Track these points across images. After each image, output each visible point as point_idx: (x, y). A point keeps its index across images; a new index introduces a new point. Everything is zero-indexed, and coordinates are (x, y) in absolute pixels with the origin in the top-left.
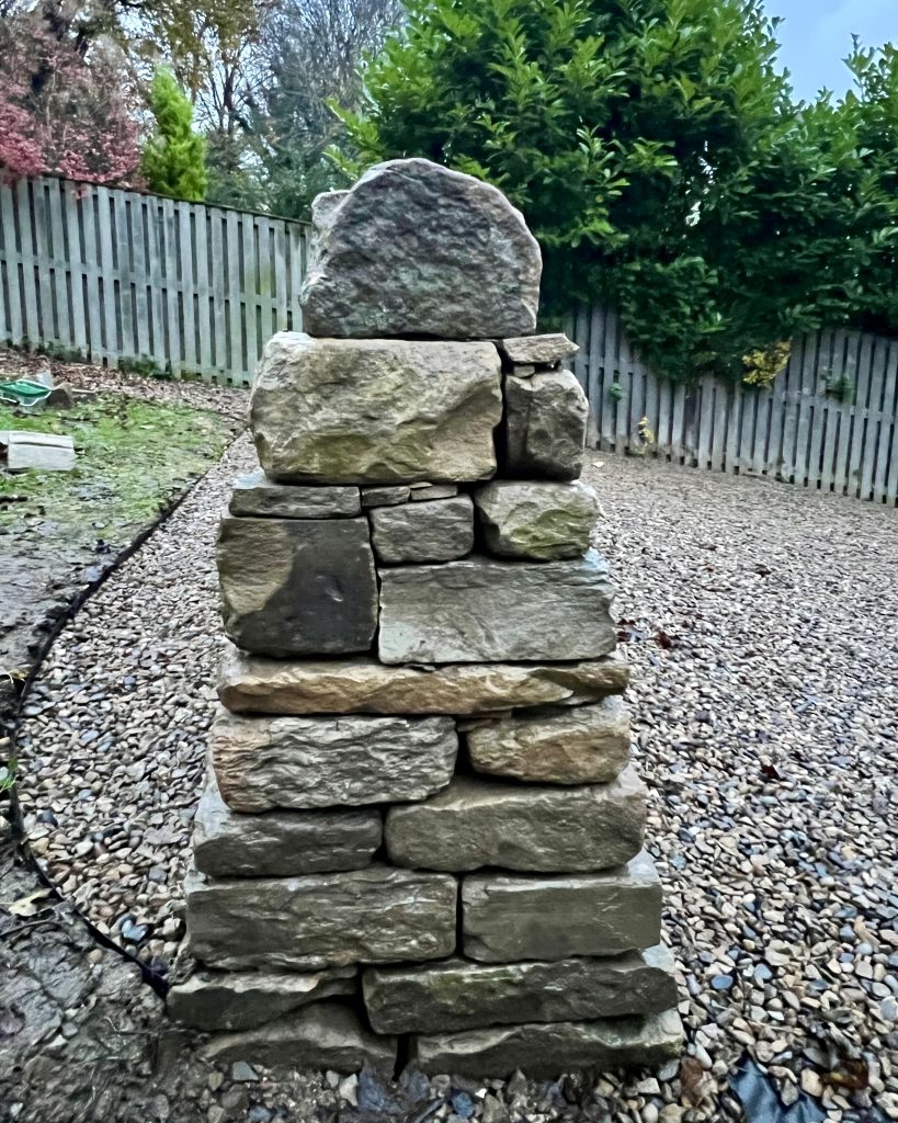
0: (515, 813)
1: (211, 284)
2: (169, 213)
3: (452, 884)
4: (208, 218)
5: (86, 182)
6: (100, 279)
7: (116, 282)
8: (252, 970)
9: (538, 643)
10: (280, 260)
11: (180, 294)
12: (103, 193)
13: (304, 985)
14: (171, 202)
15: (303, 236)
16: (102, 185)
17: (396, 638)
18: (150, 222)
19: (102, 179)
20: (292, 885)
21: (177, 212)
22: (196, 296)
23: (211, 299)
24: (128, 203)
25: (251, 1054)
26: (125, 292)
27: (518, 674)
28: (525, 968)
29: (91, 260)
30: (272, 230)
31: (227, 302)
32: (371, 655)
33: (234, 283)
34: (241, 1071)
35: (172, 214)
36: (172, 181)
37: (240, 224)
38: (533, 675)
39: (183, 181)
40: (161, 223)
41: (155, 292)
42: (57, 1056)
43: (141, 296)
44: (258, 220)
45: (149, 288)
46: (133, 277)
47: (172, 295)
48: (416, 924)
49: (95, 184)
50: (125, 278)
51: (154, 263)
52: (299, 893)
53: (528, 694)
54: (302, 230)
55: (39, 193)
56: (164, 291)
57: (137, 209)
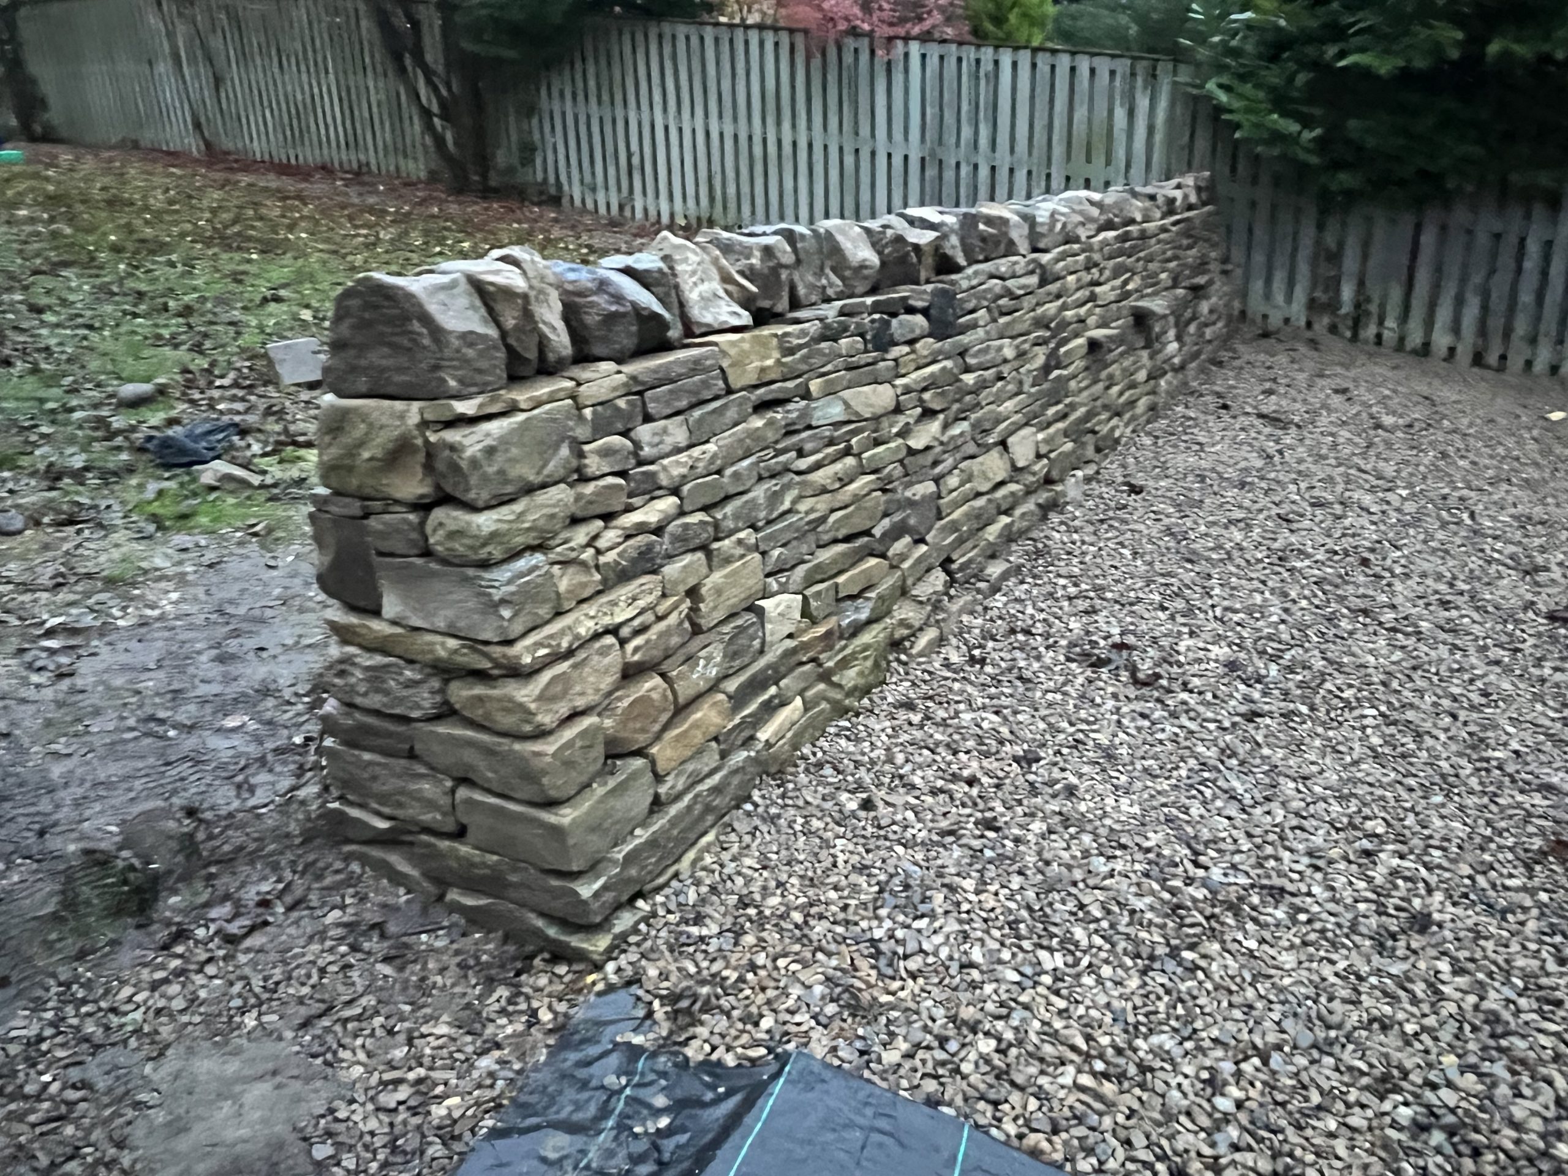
0: (470, 743)
1: (1030, 154)
2: (987, 66)
3: (449, 784)
4: (1034, 66)
5: (897, 37)
6: (906, 157)
7: (923, 159)
8: (362, 806)
9: (461, 624)
10: (1120, 114)
11: (993, 168)
12: (915, 48)
13: (383, 825)
14: (990, 51)
15: (1154, 76)
16: (915, 38)
17: (391, 606)
18: (965, 78)
19: (916, 30)
20: (367, 756)
21: (996, 63)
22: (1011, 170)
23: (1030, 173)
24: (942, 58)
25: (364, 860)
26: (931, 172)
27: (452, 643)
28: (495, 858)
29: (898, 135)
30: (1112, 73)
31: (1048, 176)
32: (376, 613)
33: (1058, 150)
34: (355, 867)
35: (990, 67)
36: (999, 20)
37: (1073, 69)
38: (463, 646)
39: (1013, 18)
40: (977, 78)
41: (964, 170)
42: (259, 816)
43: (949, 175)
44: (1097, 61)
45: (958, 164)
46: (940, 153)
47: (984, 172)
48: (430, 804)
49: (906, 39)
50: (933, 154)
51: (967, 132)
52: (370, 763)
53: (460, 659)
54: (1155, 68)
55: (848, 59)
56: (976, 167)
57: (951, 64)
